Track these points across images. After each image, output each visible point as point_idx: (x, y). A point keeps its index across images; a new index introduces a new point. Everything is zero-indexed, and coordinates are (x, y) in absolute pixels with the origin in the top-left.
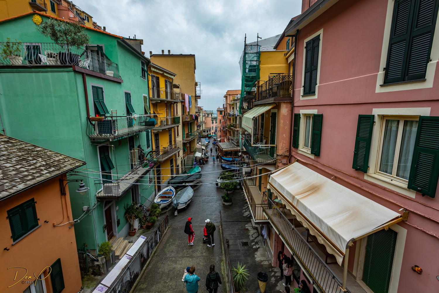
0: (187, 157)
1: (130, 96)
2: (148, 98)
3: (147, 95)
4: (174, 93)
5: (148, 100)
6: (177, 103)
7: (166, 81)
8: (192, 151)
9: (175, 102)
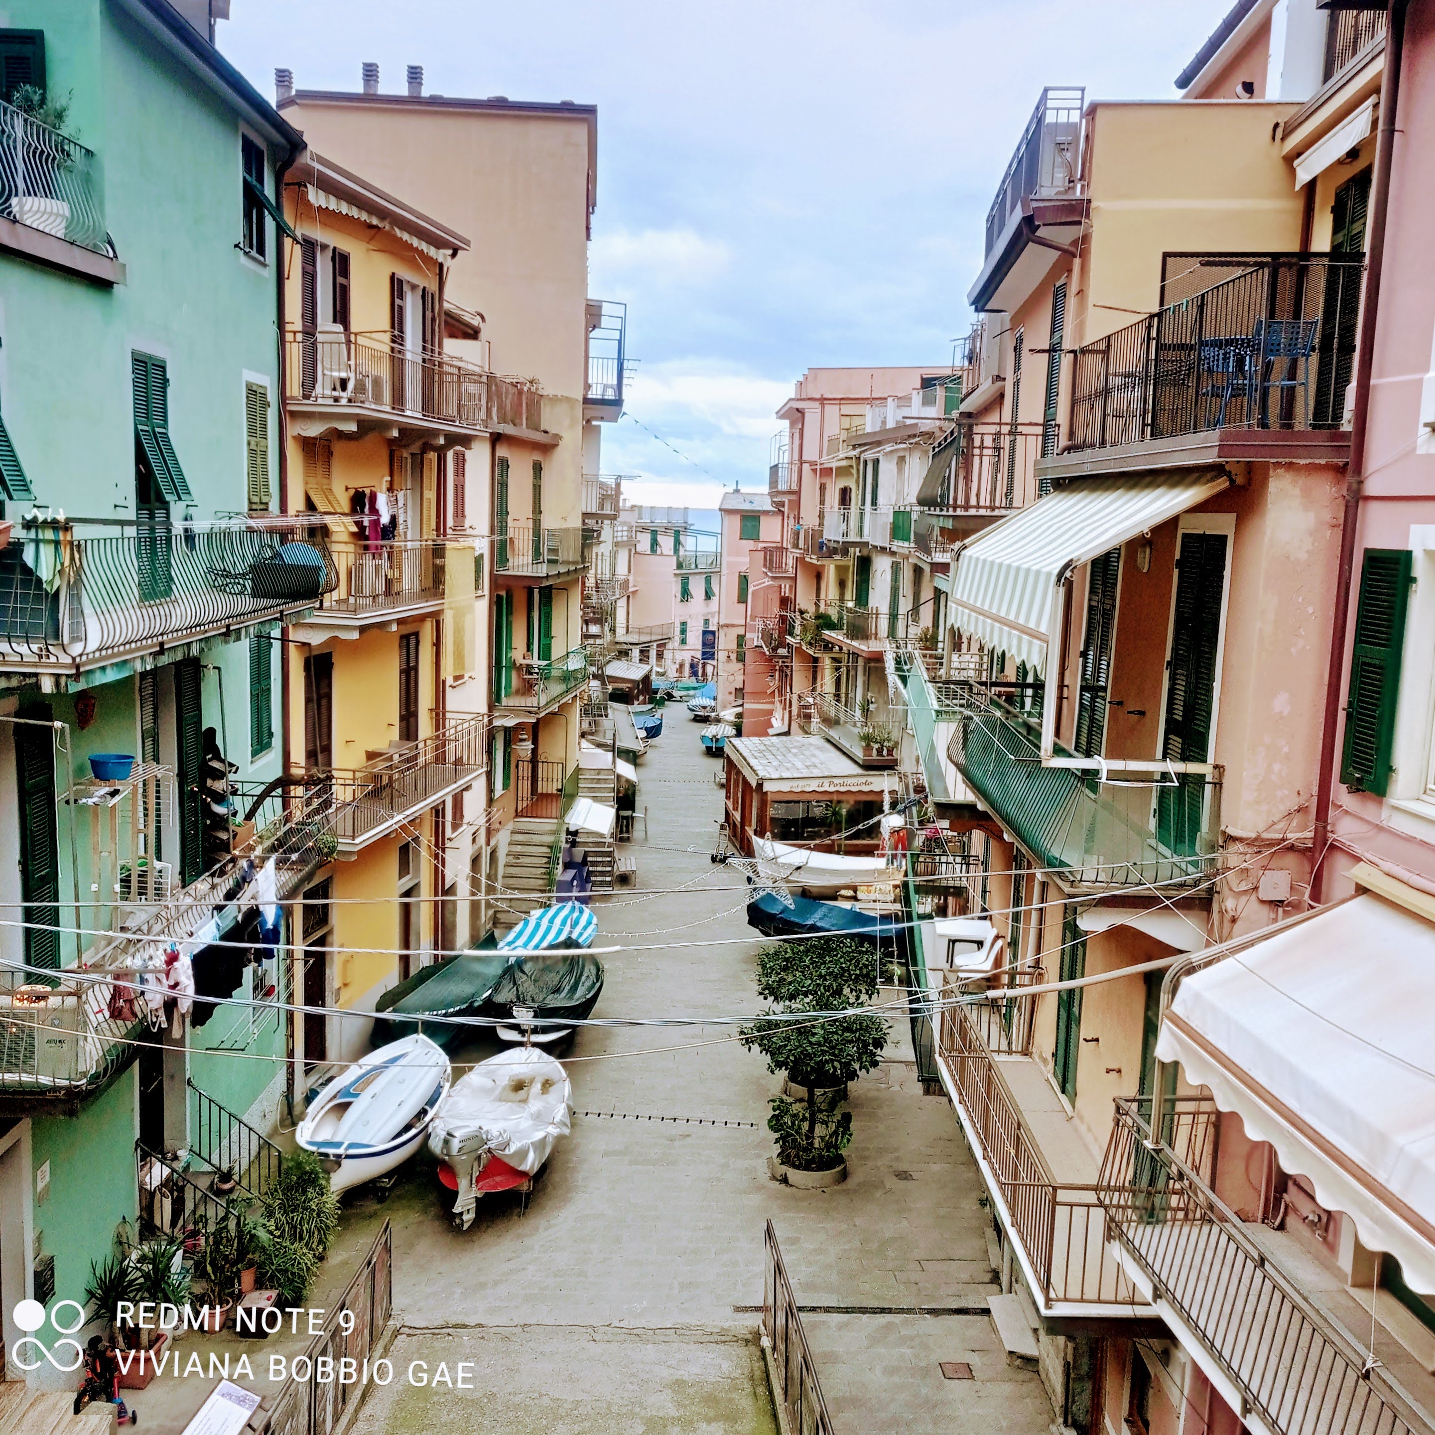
0: (510, 826)
1: (166, 381)
2: (272, 397)
3: (267, 381)
4: (446, 368)
5: (272, 415)
6: (466, 441)
7: (400, 282)
8: (549, 785)
9: (454, 440)
